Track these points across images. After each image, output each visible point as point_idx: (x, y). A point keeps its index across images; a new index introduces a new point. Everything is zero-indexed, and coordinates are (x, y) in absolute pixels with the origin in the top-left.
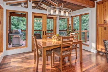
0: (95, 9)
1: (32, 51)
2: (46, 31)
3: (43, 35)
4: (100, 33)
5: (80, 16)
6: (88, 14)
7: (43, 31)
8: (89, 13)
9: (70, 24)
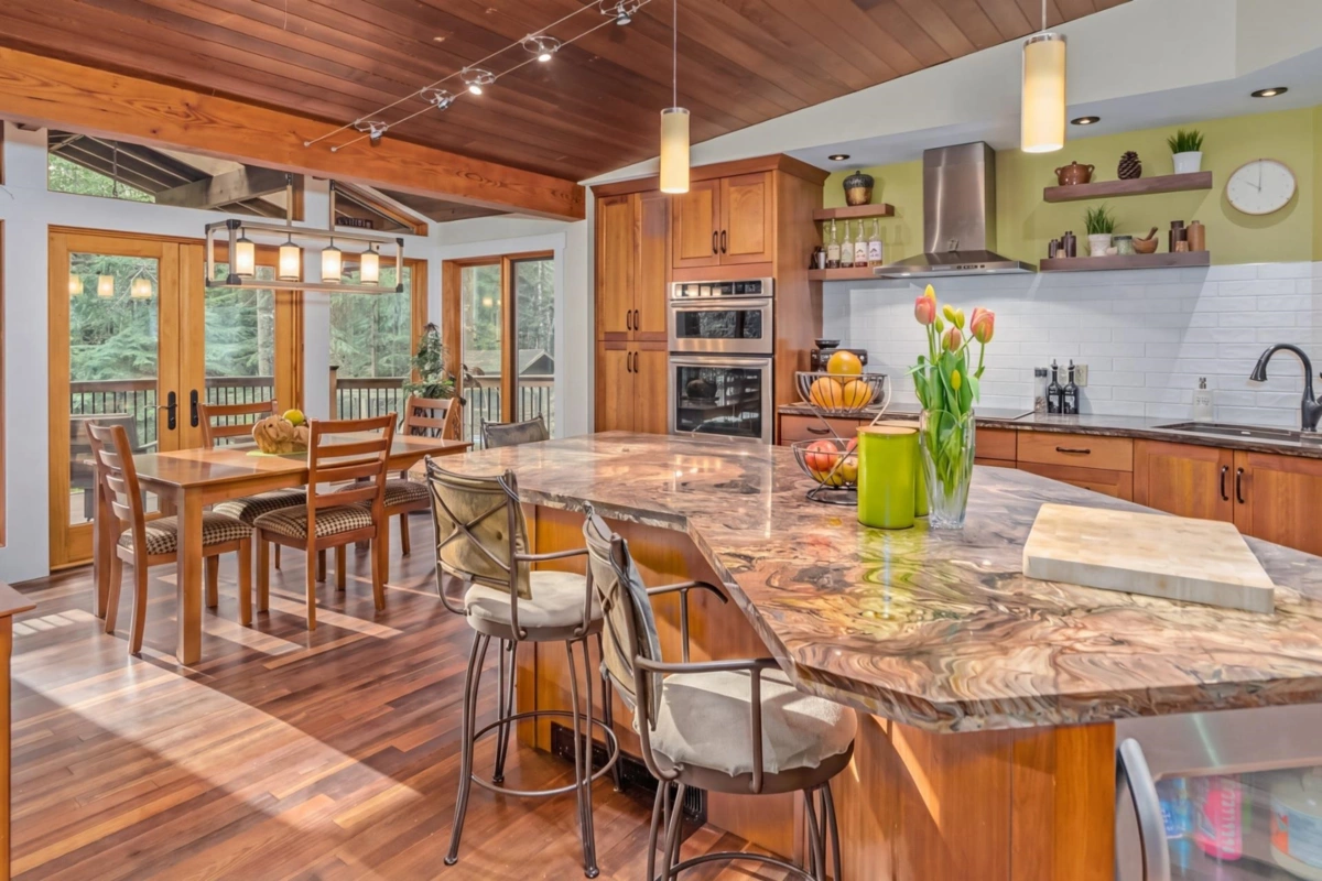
0: (584, 227)
1: (52, 572)
2: (194, 395)
3: (172, 425)
4: (612, 389)
5: (507, 263)
6: (549, 255)
7: (172, 396)
8: (552, 252)
9: (431, 326)
